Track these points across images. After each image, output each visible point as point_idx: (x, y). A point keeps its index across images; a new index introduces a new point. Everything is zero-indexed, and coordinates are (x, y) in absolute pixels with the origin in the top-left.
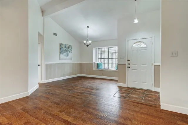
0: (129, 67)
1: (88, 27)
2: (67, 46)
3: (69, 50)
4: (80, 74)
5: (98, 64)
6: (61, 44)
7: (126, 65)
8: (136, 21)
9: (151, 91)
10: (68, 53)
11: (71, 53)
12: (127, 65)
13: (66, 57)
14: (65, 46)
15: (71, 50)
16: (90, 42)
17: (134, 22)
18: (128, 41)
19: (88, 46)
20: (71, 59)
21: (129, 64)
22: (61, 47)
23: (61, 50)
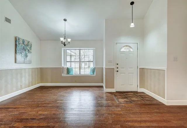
0: (118, 71)
1: (65, 20)
2: (26, 43)
3: (28, 49)
4: (40, 83)
5: (68, 69)
6: (18, 38)
7: (114, 69)
8: (132, 25)
9: (137, 92)
10: (27, 52)
11: (31, 53)
12: (116, 70)
13: (25, 59)
14: (23, 42)
15: (31, 49)
16: (69, 40)
17: (131, 27)
18: (116, 44)
19: (65, 45)
20: (30, 62)
21: (118, 68)
22: (17, 43)
23: (18, 48)
